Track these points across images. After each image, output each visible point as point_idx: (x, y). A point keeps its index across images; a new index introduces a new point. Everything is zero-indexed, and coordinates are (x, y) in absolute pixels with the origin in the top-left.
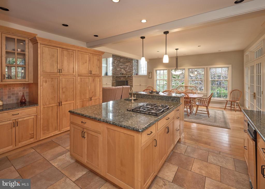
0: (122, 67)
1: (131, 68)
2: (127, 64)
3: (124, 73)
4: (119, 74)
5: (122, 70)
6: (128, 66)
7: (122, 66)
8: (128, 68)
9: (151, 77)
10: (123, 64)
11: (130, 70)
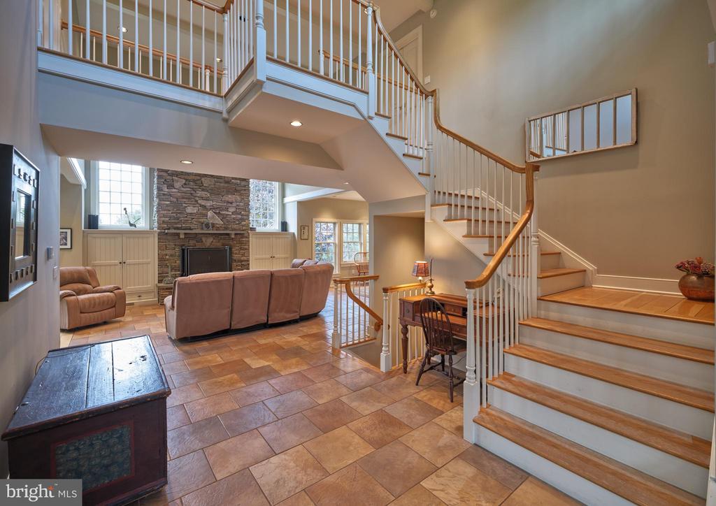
0: (208, 204)
1: (245, 210)
2: (230, 198)
3: (217, 222)
4: (192, 226)
5: (210, 214)
6: (234, 204)
7: (207, 199)
8: (232, 210)
9: (306, 237)
10: (211, 194)
11: (240, 216)
